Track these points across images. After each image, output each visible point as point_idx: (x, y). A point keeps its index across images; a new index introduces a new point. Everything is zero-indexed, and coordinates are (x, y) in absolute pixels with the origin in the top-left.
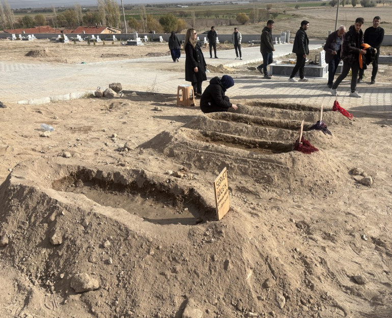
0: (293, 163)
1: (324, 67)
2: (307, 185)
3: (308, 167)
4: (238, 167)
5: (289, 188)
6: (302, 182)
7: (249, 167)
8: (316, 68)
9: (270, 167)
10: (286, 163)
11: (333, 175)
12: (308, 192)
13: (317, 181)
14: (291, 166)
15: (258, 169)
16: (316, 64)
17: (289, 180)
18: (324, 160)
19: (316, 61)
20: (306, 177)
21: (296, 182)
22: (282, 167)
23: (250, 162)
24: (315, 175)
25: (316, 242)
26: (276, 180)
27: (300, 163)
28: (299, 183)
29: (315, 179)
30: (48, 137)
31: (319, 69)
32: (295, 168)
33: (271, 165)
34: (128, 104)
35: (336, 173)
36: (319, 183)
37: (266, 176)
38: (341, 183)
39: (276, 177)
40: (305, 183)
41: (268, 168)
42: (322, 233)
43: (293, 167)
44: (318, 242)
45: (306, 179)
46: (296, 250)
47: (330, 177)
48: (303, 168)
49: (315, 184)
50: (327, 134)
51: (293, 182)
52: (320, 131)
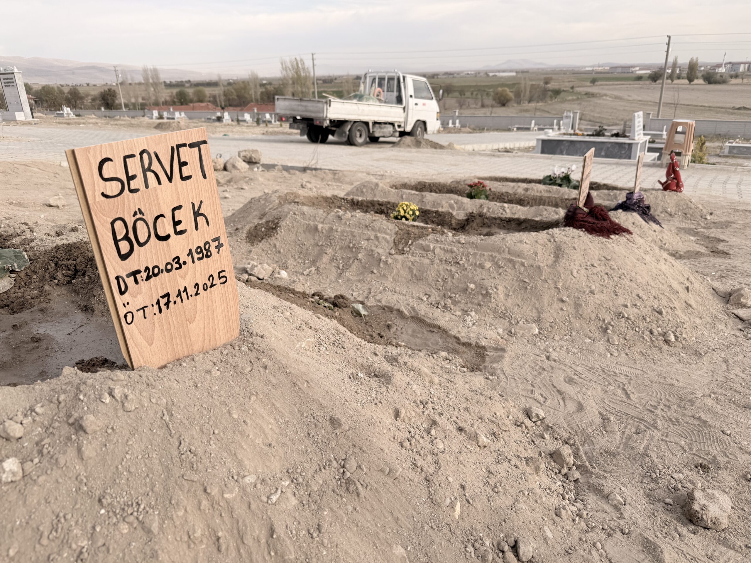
0: (557, 257)
1: (641, 142)
2: (593, 316)
3: (599, 269)
4: (403, 262)
5: (538, 321)
6: (577, 306)
7: (432, 262)
8: (625, 144)
9: (488, 265)
10: (536, 254)
11: (672, 297)
12: (597, 335)
13: (626, 306)
14: (550, 262)
15: (454, 269)
16: (625, 136)
17: (539, 297)
18: (648, 258)
19: (624, 131)
20: (592, 292)
21: (561, 305)
22: (523, 264)
23: (437, 251)
24: (620, 292)
26: (502, 296)
27: (577, 256)
28: (569, 309)
29: (621, 300)
31: (630, 145)
32: (559, 269)
33: (492, 259)
35: (683, 294)
36: (631, 312)
37: (472, 286)
39: (500, 287)
40: (588, 311)
41: (482, 266)
43: (553, 266)
45: (590, 299)
47: (664, 302)
48: (583, 271)
49: (620, 315)
51: (550, 304)
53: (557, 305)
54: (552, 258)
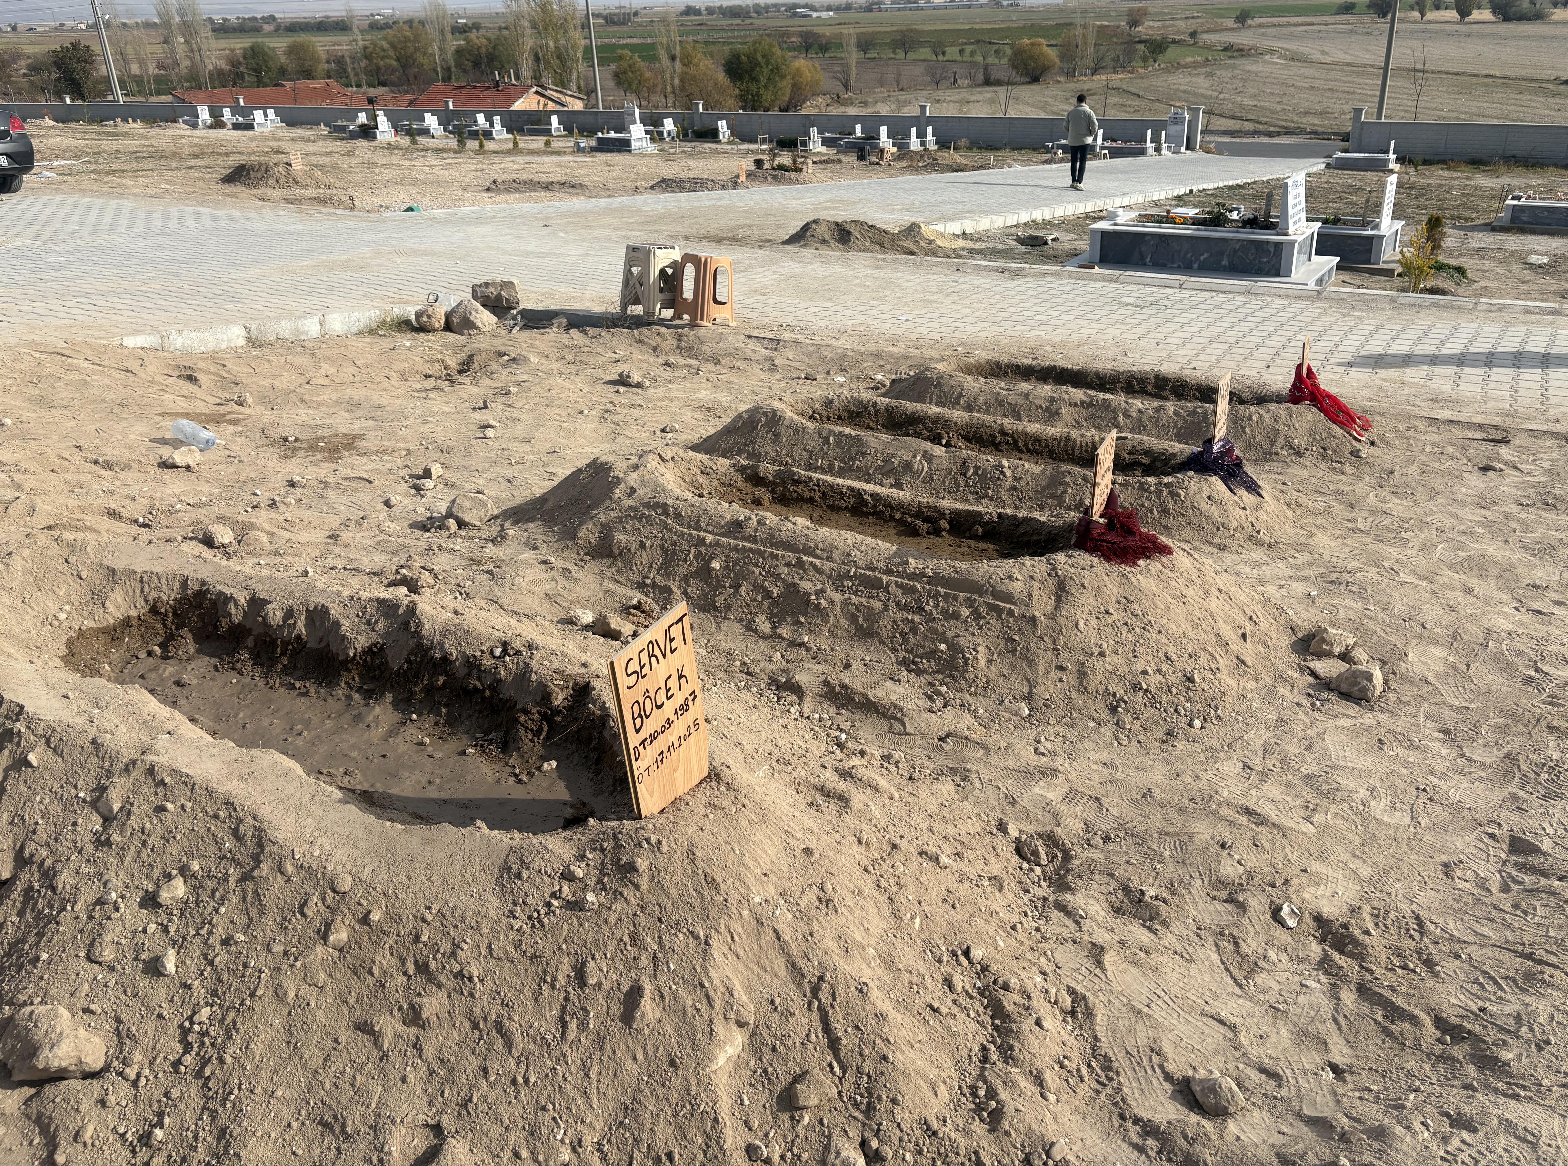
0: (1059, 599)
1: (1300, 239)
2: (1101, 689)
3: (1116, 616)
4: (844, 605)
5: (1029, 698)
6: (1082, 675)
7: (886, 608)
8: (1268, 242)
9: (965, 612)
10: (1030, 596)
11: (1218, 651)
12: (1104, 715)
13: (1145, 673)
14: (1050, 609)
15: (917, 619)
16: (1269, 226)
17: (1031, 663)
18: (1190, 592)
19: (1268, 215)
20: (1102, 654)
21: (1060, 674)
22: (1011, 613)
23: (893, 588)
24: (1140, 650)
25: (1077, 923)
26: (982, 662)
27: (1087, 599)
28: (1070, 679)
29: (1140, 665)
30: (188, 468)
31: (1278, 245)
32: (1060, 620)
33: (970, 603)
34: (526, 359)
35: (1236, 646)
36: (1153, 681)
37: (943, 647)
38: (1251, 685)
39: (981, 649)
40: (1095, 681)
41: (956, 616)
42: (1114, 884)
43: (1052, 616)
44: (1087, 924)
45: (1099, 665)
46: (967, 953)
47: (1203, 662)
48: (1093, 622)
49: (1136, 687)
50: (1242, 492)
51: (1047, 673)
52: (1215, 480)
53: (1054, 675)
54: (1052, 601)
